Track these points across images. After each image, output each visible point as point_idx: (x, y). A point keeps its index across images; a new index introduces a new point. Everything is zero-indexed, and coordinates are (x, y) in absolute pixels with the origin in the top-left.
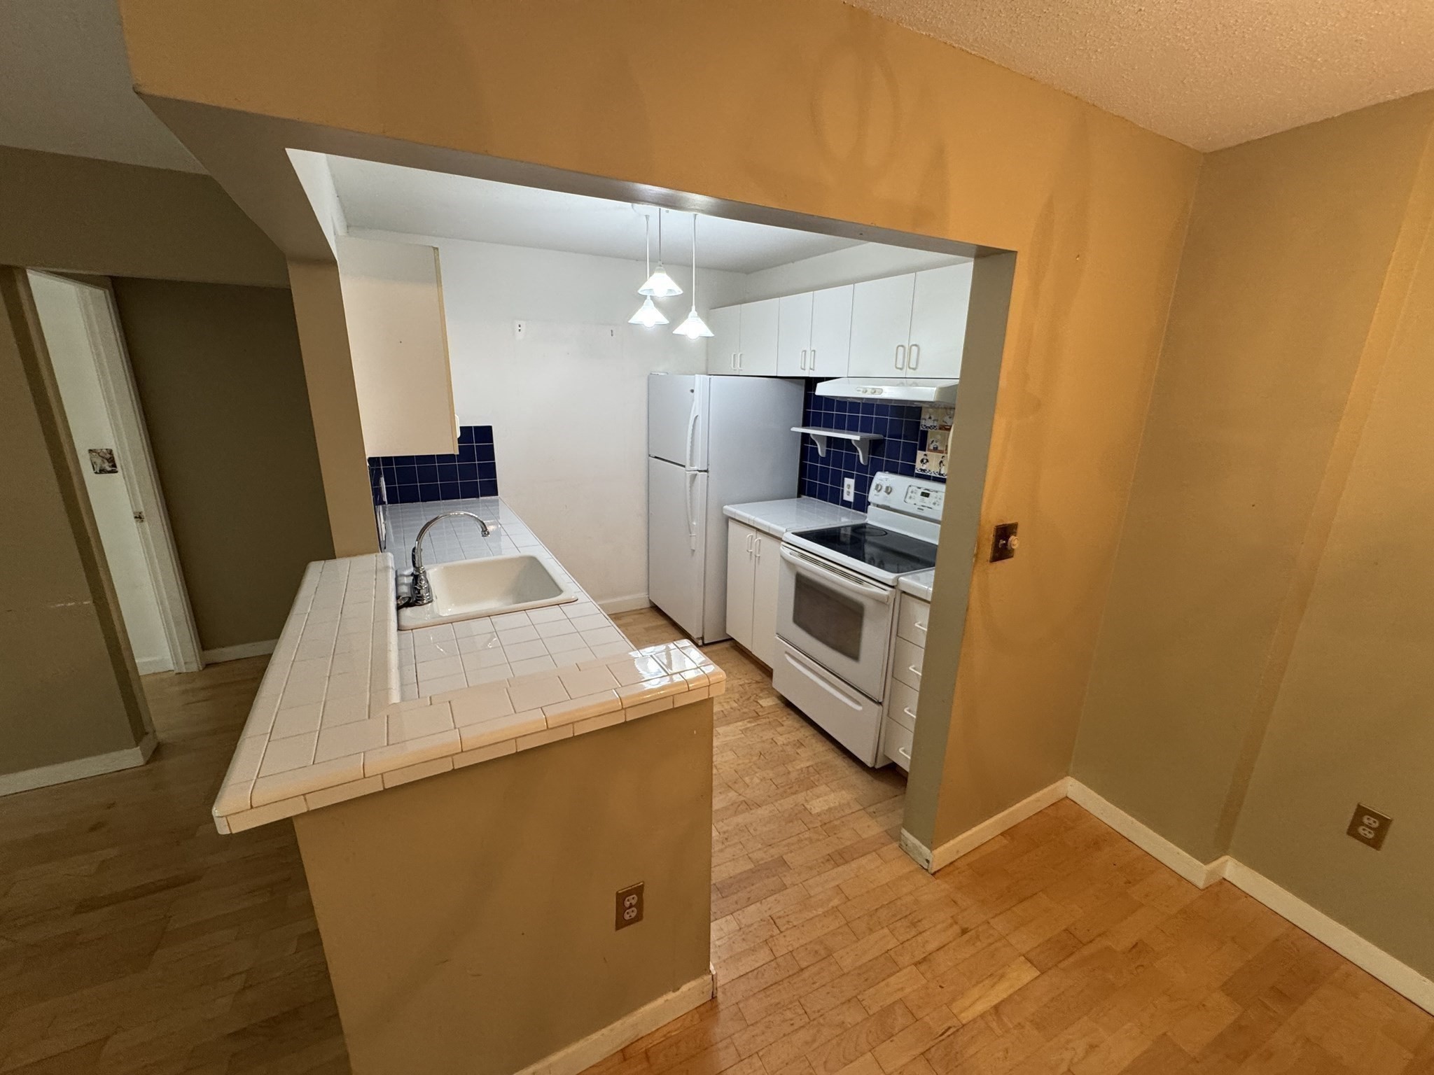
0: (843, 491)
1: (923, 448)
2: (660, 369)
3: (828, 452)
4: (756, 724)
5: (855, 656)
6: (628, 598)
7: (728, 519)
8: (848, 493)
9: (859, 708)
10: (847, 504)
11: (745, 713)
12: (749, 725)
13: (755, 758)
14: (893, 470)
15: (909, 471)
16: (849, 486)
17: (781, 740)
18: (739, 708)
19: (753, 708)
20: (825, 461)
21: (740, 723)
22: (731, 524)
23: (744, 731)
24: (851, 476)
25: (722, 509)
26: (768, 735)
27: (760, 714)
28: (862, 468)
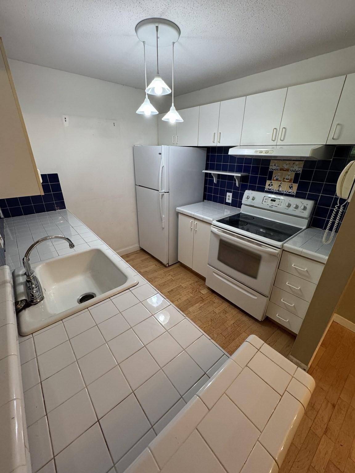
0: (226, 198)
1: (270, 179)
2: (137, 144)
3: (218, 181)
4: (203, 304)
5: (255, 277)
6: (131, 247)
7: (178, 214)
8: (229, 199)
9: (256, 298)
10: (228, 204)
11: (197, 299)
12: (201, 305)
13: (210, 323)
14: (253, 189)
15: (262, 190)
16: (229, 196)
17: (217, 311)
18: (194, 296)
19: (200, 296)
20: (216, 185)
21: (197, 305)
22: (180, 216)
23: (200, 308)
24: (230, 192)
25: (175, 209)
26: (211, 309)
27: (204, 298)
28: (237, 189)
